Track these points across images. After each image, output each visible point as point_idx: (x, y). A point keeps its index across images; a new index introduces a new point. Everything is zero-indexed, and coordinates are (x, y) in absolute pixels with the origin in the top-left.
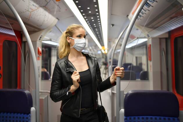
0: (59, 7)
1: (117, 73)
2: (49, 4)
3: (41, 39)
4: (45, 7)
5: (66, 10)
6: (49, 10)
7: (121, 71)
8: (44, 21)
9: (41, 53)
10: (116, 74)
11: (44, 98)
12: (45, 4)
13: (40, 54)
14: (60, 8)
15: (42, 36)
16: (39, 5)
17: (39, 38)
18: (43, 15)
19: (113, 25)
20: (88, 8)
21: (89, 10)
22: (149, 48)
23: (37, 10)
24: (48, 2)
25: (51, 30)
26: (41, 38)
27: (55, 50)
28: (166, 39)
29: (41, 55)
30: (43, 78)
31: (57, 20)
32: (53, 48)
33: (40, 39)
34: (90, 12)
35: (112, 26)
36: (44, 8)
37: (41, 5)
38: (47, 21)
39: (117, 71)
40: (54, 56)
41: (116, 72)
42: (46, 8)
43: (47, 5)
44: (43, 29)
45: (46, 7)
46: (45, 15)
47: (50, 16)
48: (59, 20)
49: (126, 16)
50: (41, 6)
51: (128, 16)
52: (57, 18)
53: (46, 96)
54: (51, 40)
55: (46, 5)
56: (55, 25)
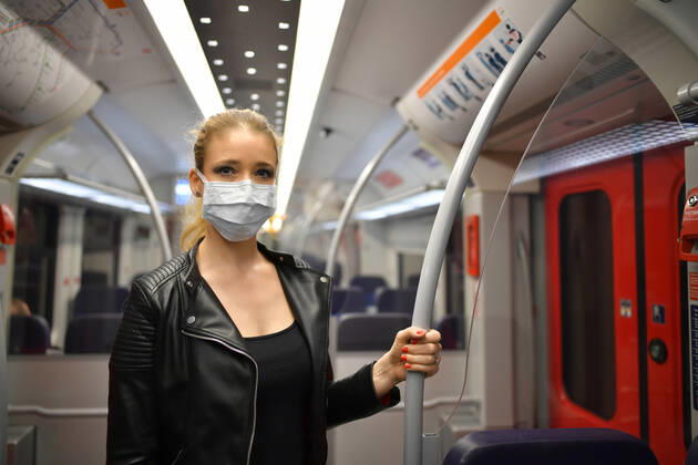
0: (117, 36)
1: (409, 356)
2: (68, 14)
3: (17, 168)
4: (49, 28)
5: (147, 51)
6: (67, 43)
7: (432, 346)
8: (40, 89)
9: (11, 234)
10: (404, 360)
11: (15, 442)
12: (51, 14)
13: (7, 238)
14: (121, 43)
15: (21, 155)
16: (17, 11)
17: (7, 163)
18: (35, 64)
19: (328, 131)
20: (250, 54)
21: (251, 63)
22: (470, 228)
23: (8, 35)
24: (67, 4)
25: (70, 130)
26: (15, 162)
27: (75, 215)
28: (531, 197)
29: (14, 240)
30: (17, 349)
31: (97, 92)
32: (67, 209)
33: (10, 170)
34: (252, 71)
35: (323, 134)
36: (45, 29)
37: (28, 16)
38: (55, 88)
39: (410, 347)
40: (73, 241)
41: (406, 351)
42: (53, 31)
43: (61, 20)
44: (31, 127)
45: (56, 25)
46: (47, 65)
47: (70, 71)
48: (106, 89)
49: (388, 101)
50: (28, 21)
51: (397, 100)
52: (100, 84)
53: (29, 429)
54: (61, 175)
55: (56, 16)
56: (90, 114)
